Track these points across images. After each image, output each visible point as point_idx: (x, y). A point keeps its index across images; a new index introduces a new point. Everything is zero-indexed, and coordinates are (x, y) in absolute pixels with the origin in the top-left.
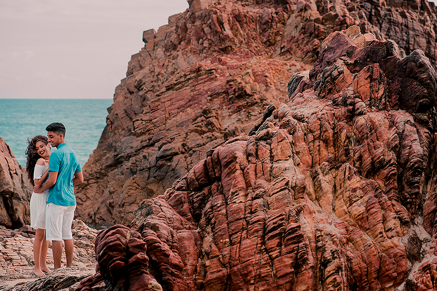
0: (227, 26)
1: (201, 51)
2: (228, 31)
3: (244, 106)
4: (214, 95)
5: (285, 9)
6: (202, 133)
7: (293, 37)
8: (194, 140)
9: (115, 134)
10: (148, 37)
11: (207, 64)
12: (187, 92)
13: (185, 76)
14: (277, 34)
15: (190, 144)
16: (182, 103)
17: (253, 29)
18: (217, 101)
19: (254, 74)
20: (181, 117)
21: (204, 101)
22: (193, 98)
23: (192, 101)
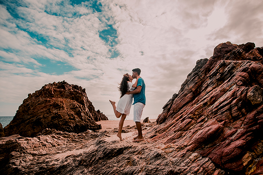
0: (53, 92)
1: (46, 97)
2: (53, 93)
3: (58, 108)
4: (51, 105)
5: (65, 90)
6: (48, 114)
7: (68, 95)
8: (46, 115)
9: (19, 116)
10: (29, 95)
11: (48, 99)
12: (43, 105)
13: (43, 102)
14: (64, 94)
15: (45, 116)
16: (42, 107)
17: (58, 93)
18: (51, 107)
19: (60, 101)
20: (42, 110)
21: (48, 107)
22: (45, 106)
23: (45, 107)
